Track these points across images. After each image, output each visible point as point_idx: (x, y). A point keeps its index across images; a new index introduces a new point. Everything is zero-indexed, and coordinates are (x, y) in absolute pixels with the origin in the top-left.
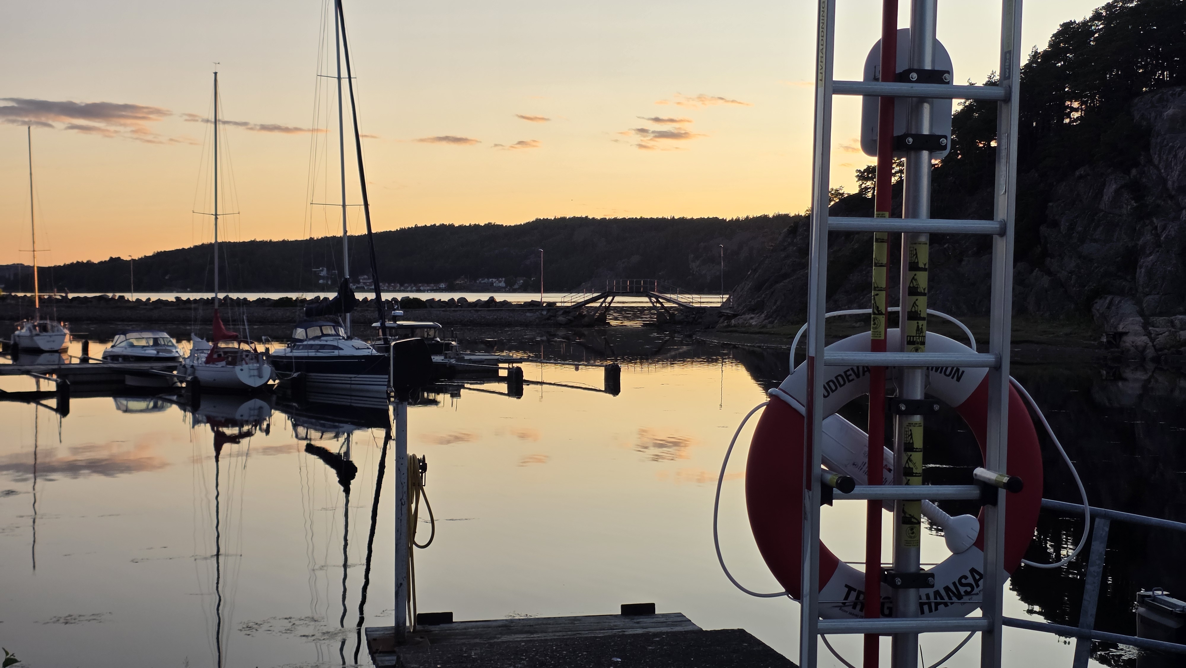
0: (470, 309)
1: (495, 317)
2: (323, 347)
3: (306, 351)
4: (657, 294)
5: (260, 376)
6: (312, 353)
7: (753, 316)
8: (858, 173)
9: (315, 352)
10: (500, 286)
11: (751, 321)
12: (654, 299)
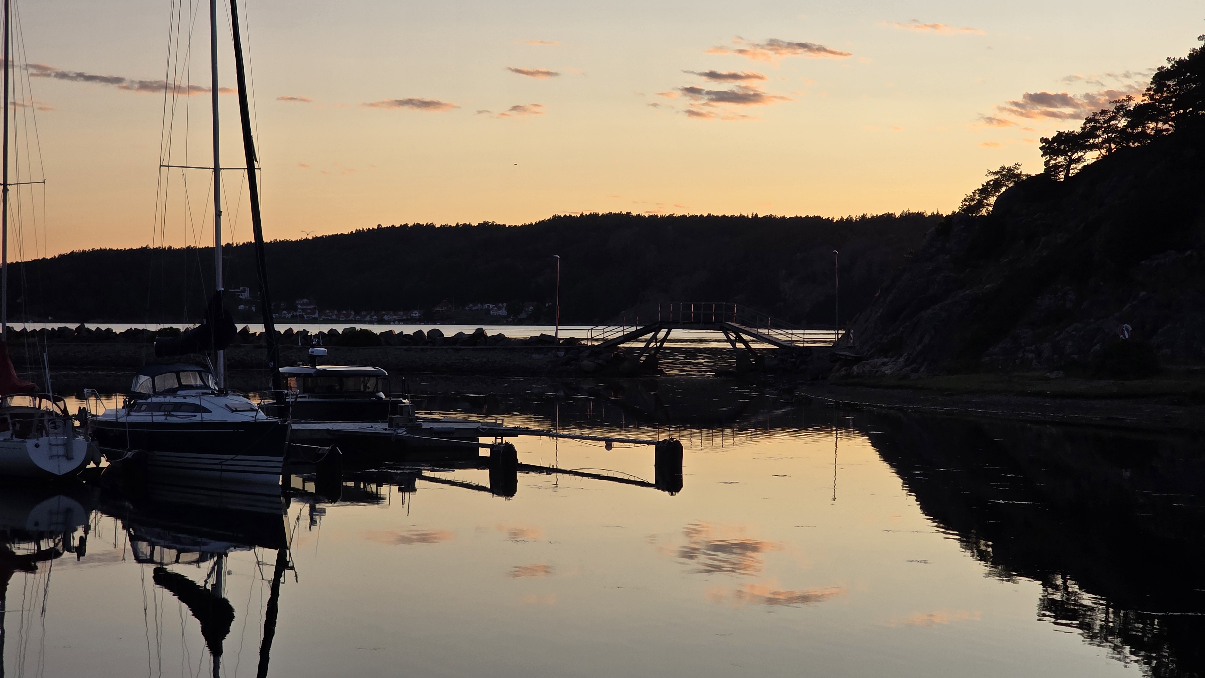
0: (447, 347)
1: (485, 359)
2: (178, 407)
3: (150, 413)
4: (736, 325)
5: (69, 457)
6: (159, 418)
7: (885, 360)
8: (1044, 144)
9: (165, 415)
10: (499, 315)
11: (884, 368)
12: (732, 336)
